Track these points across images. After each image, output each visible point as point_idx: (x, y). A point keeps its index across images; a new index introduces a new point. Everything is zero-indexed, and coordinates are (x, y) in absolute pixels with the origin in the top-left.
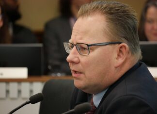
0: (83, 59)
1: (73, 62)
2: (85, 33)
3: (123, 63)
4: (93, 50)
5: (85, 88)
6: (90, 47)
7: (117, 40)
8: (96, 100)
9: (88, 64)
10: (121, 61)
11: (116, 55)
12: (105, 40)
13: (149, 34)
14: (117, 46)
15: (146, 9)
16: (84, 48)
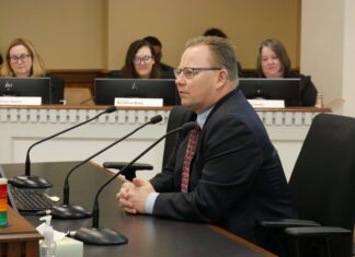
0: (189, 81)
1: (180, 85)
2: (191, 59)
3: (223, 86)
4: (197, 73)
5: (189, 107)
6: (196, 71)
7: (217, 66)
8: (201, 120)
9: (192, 86)
10: (221, 84)
11: (216, 80)
12: (207, 66)
13: (265, 70)
14: (219, 72)
15: (261, 49)
16: (189, 72)
